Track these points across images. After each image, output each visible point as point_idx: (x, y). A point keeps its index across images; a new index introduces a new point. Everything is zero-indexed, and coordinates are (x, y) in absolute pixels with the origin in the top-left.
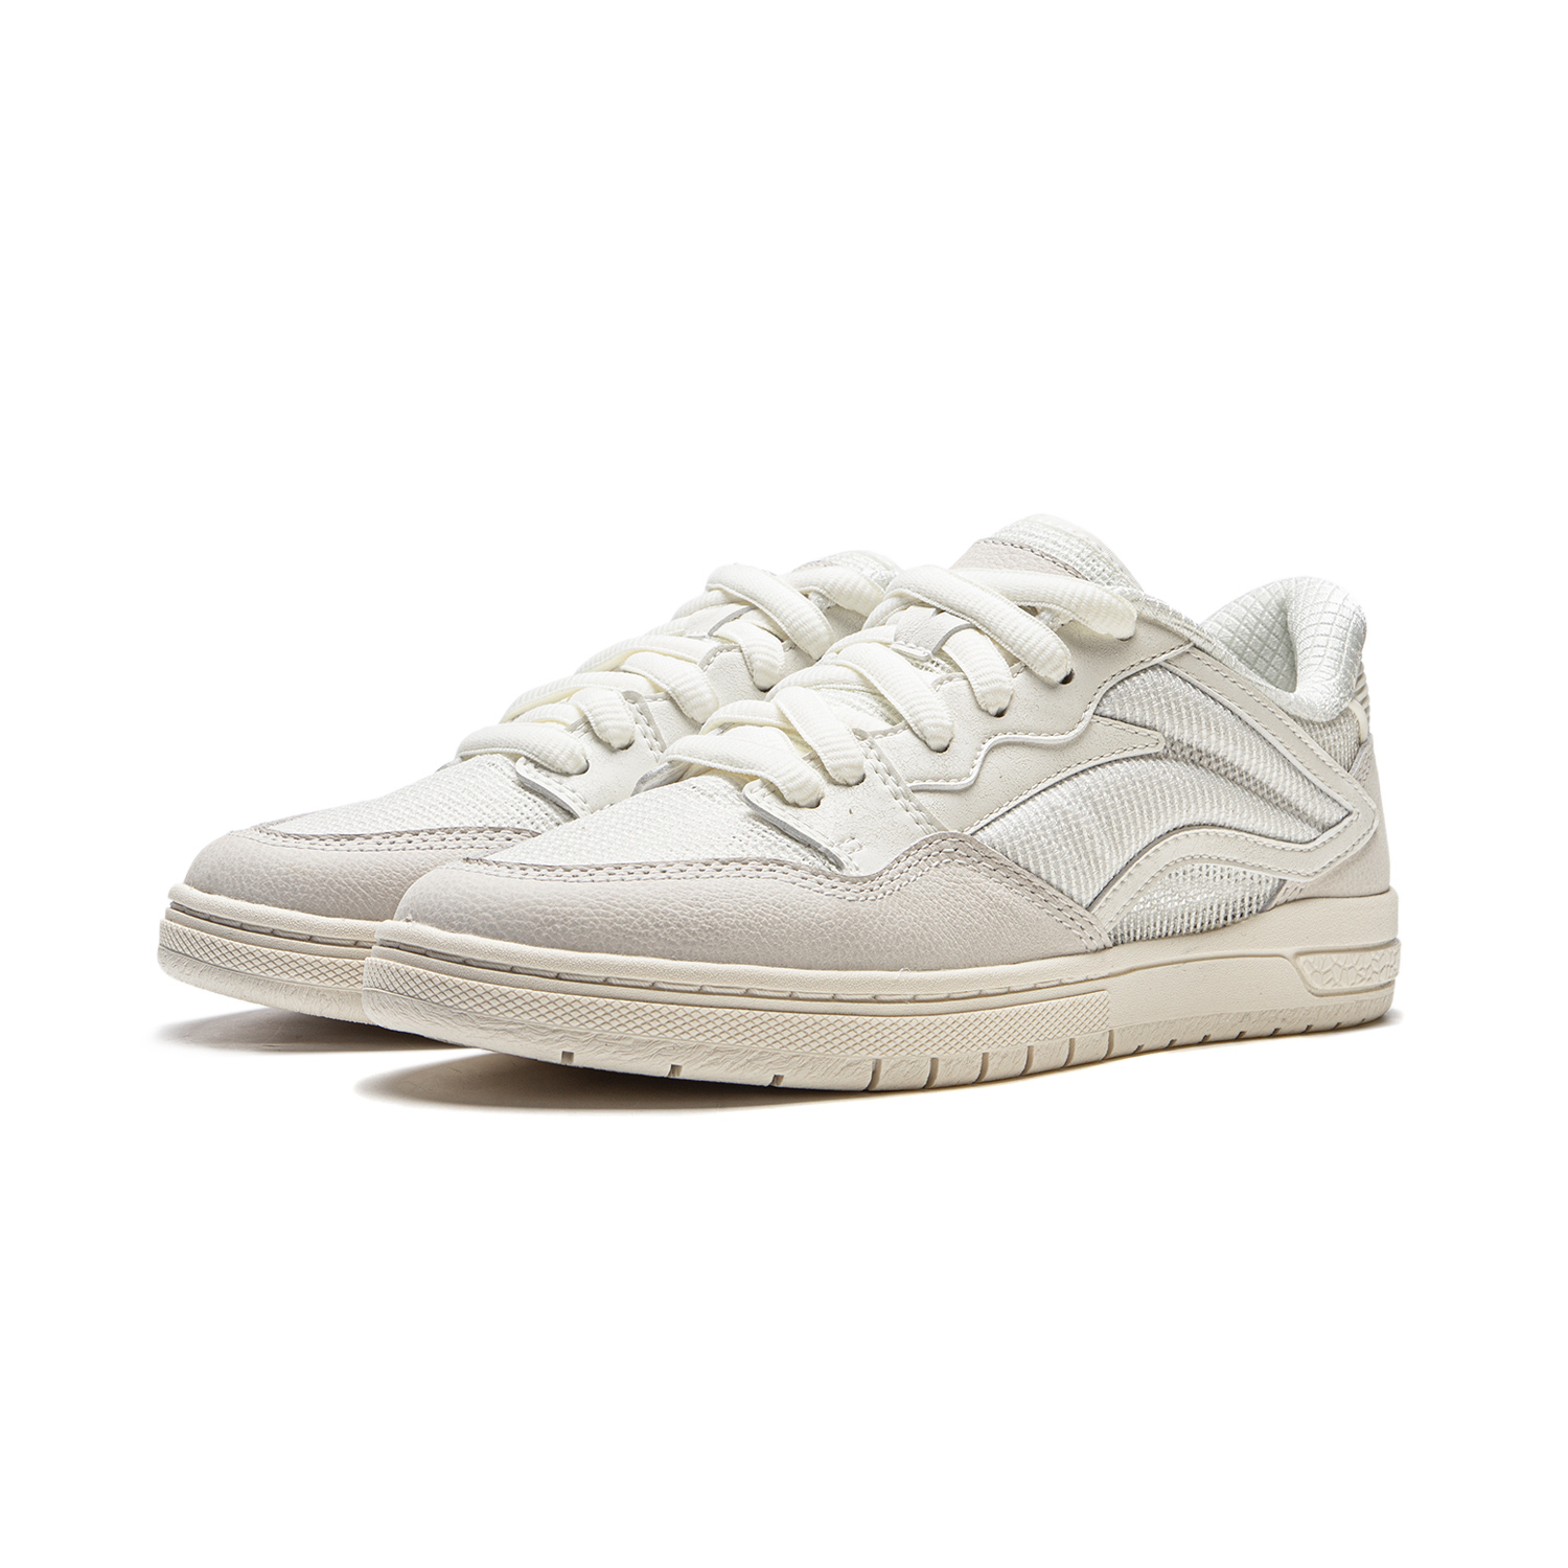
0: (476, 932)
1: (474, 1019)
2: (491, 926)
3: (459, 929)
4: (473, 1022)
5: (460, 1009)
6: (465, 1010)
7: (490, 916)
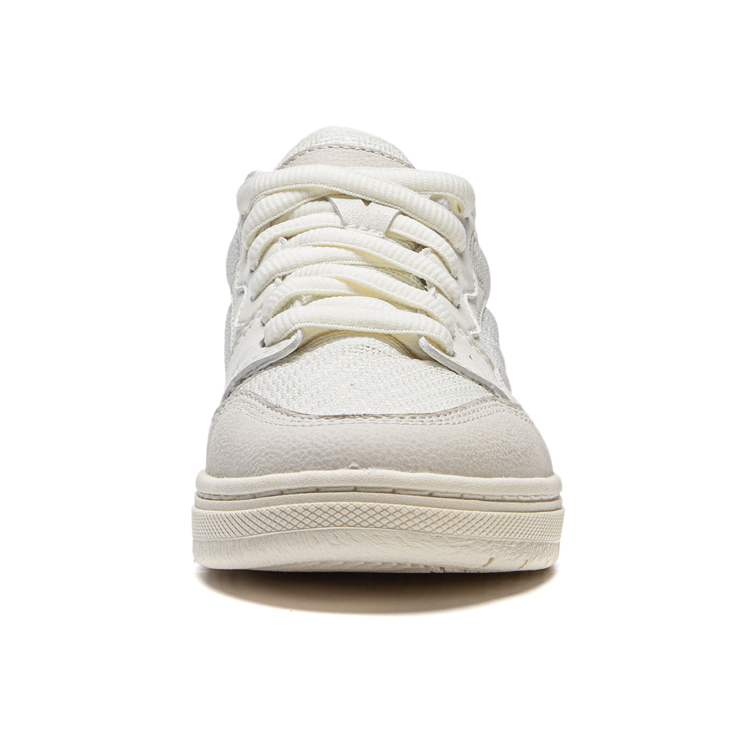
0: (431, 470)
1: (447, 539)
2: (439, 463)
3: (416, 469)
4: (447, 542)
5: (437, 533)
6: (441, 533)
7: (435, 456)
